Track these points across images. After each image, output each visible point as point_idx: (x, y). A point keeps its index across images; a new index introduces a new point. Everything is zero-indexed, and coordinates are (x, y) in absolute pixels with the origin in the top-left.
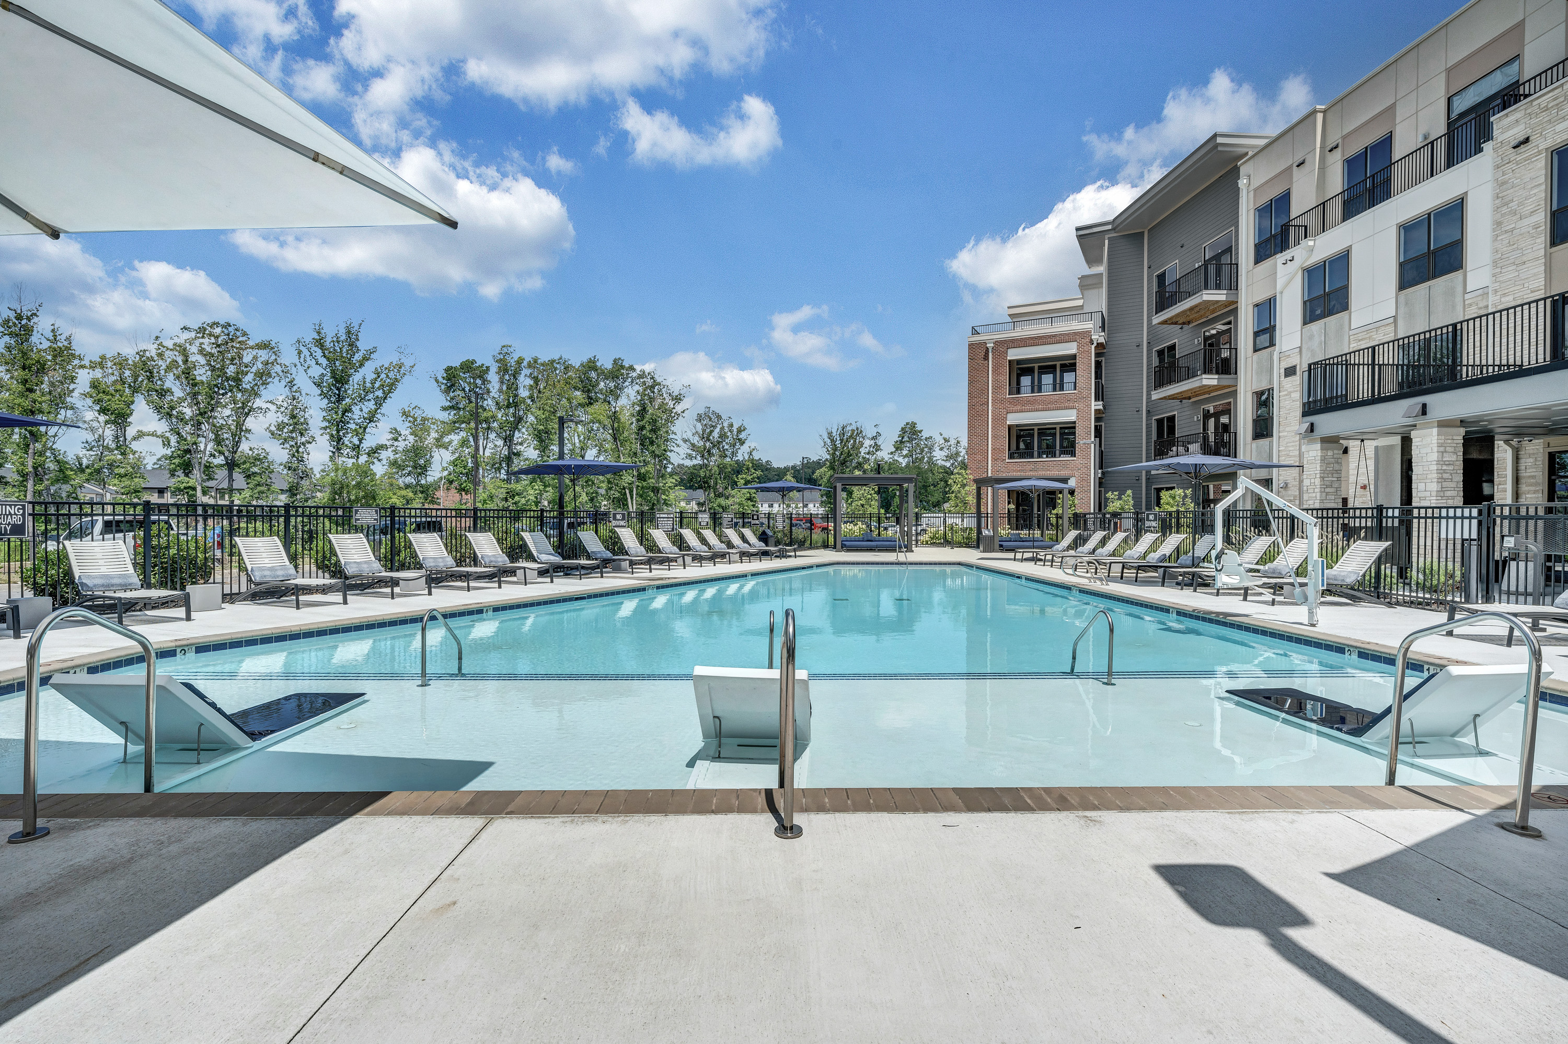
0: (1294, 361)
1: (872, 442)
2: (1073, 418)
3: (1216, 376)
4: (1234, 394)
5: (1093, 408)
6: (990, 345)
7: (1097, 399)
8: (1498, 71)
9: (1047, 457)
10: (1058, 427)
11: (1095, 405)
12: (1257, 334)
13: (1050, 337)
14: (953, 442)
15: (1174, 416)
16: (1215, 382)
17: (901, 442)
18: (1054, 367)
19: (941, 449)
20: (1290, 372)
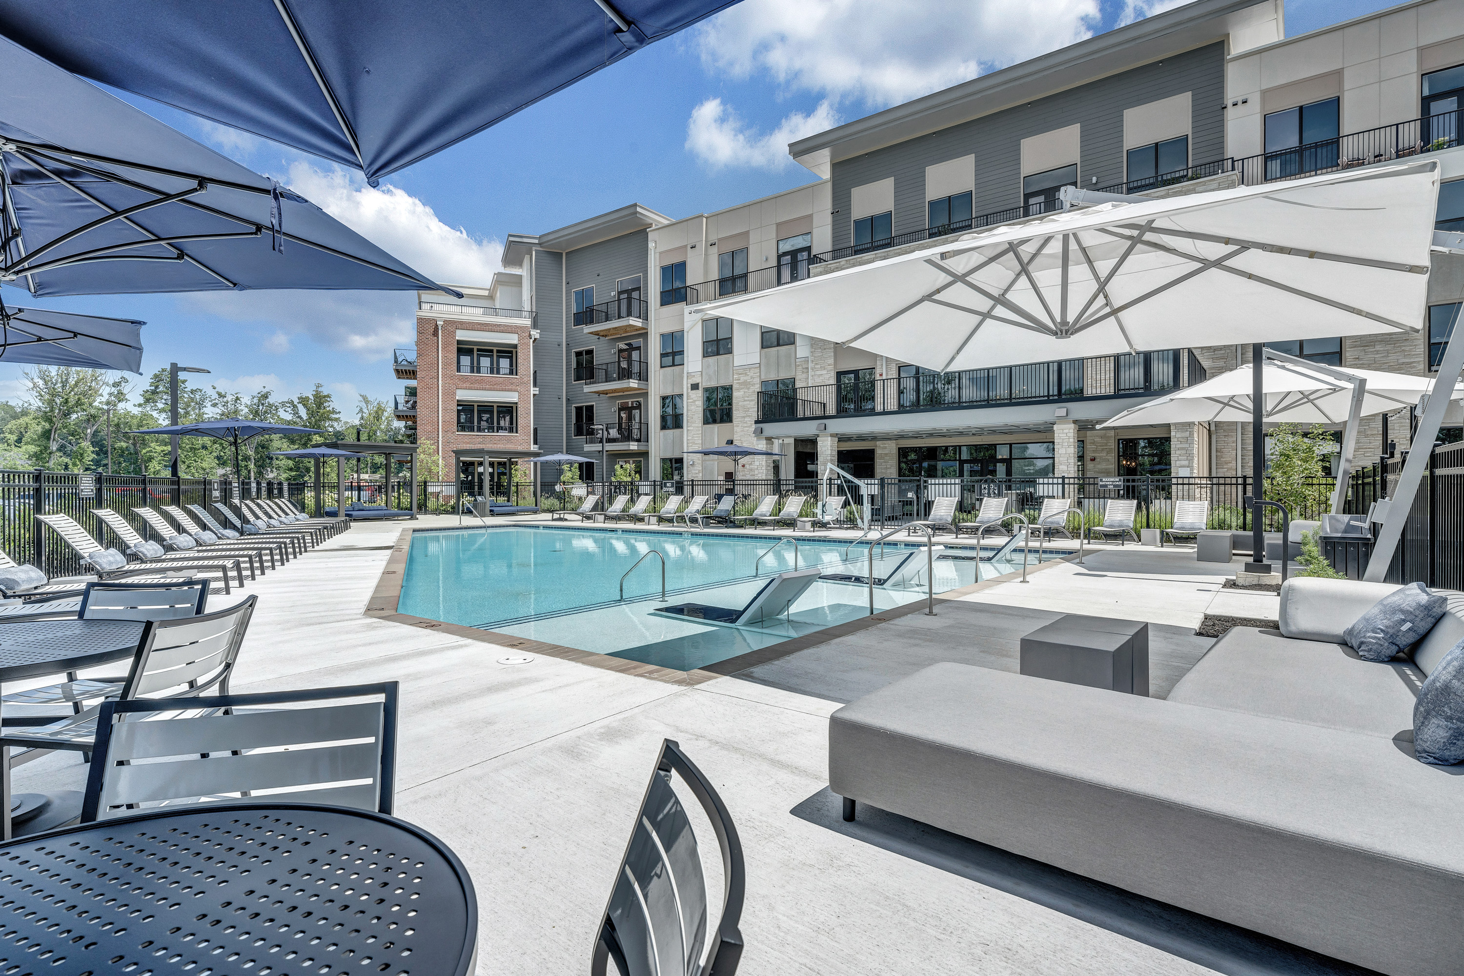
0: (697, 380)
1: (115, 390)
2: (515, 400)
3: (637, 381)
4: (645, 395)
5: (532, 393)
6: (440, 323)
7: (535, 385)
8: (801, 236)
9: (489, 432)
10: (495, 405)
11: (534, 391)
12: (663, 355)
13: (495, 325)
14: (229, 398)
15: (592, 406)
16: (636, 386)
17: (154, 392)
18: (492, 351)
19: (215, 405)
20: (695, 387)
